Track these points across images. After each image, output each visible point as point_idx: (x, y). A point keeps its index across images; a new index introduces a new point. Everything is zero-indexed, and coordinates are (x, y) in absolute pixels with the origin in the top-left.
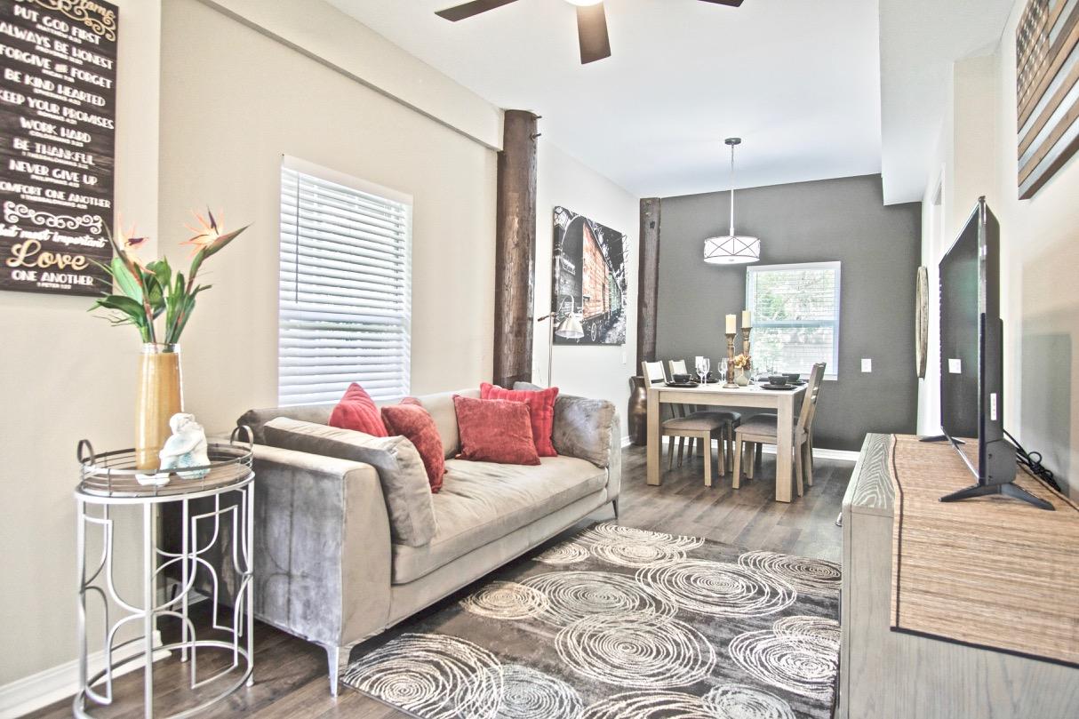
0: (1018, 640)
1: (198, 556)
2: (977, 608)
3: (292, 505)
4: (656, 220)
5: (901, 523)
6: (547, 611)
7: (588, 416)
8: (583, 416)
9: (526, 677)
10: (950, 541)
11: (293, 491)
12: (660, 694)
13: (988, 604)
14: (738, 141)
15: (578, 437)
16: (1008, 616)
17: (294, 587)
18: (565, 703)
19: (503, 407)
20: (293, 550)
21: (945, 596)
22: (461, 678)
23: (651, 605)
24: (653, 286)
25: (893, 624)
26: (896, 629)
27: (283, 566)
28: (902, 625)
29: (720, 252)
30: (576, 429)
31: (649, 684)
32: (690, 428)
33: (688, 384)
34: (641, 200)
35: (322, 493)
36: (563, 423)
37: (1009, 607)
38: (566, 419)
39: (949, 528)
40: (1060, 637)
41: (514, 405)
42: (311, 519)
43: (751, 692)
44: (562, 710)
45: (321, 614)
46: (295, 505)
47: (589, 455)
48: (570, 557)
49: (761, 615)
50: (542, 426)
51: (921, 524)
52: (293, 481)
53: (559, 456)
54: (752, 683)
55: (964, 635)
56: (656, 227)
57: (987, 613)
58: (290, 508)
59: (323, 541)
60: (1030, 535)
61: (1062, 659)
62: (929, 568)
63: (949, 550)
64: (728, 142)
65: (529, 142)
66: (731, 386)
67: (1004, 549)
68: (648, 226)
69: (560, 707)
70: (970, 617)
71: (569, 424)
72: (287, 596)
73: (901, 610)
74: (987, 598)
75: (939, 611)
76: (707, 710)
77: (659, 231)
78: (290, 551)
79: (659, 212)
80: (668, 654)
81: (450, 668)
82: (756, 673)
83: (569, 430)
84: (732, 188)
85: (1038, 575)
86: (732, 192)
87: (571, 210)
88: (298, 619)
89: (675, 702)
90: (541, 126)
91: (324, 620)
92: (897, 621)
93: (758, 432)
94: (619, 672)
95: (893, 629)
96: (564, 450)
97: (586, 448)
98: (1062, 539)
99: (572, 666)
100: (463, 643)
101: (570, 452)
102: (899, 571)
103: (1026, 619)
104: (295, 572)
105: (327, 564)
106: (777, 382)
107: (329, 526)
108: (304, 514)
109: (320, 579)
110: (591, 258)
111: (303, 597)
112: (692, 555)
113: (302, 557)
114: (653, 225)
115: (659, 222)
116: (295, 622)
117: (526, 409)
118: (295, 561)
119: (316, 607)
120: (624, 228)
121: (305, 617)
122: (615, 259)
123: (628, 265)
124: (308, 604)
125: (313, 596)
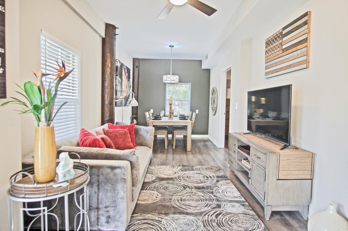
0: (299, 176)
1: (48, 212)
2: (293, 172)
3: (98, 181)
4: (138, 66)
5: (280, 156)
6: (161, 196)
7: (147, 132)
8: (146, 132)
9: (176, 218)
10: (289, 159)
11: (98, 176)
12: (212, 211)
13: (295, 170)
14: (173, 46)
15: (144, 140)
16: (298, 172)
17: (101, 212)
18: (194, 221)
19: (121, 132)
20: (100, 198)
21: (287, 170)
22: (160, 225)
23: (187, 188)
24: (137, 87)
25: (277, 179)
26: (278, 180)
27: (94, 206)
28: (279, 179)
29: (169, 79)
30: (144, 137)
31: (207, 209)
32: (161, 132)
33: (158, 119)
34: (133, 58)
35: (115, 175)
36: (138, 135)
37: (298, 170)
38: (139, 134)
39: (288, 156)
40: (306, 174)
41: (125, 131)
42: (110, 185)
43: (229, 203)
44: (195, 223)
45: (117, 219)
46: (100, 181)
47: (148, 145)
48: (151, 179)
49: (213, 183)
50: (132, 137)
51: (283, 156)
52: (98, 172)
53: (137, 146)
54: (227, 201)
55: (290, 178)
56: (138, 67)
57: (294, 172)
58: (97, 183)
59: (116, 192)
60: (302, 155)
61: (306, 178)
62: (285, 165)
63: (288, 161)
64: (170, 46)
65: (114, 36)
66: (171, 119)
67: (297, 159)
68: (135, 67)
69: (194, 223)
70: (292, 174)
71: (141, 135)
72: (97, 216)
73: (279, 175)
74: (294, 169)
75: (285, 174)
76: (225, 211)
77: (139, 69)
78: (98, 199)
79: (139, 63)
80: (204, 200)
81: (153, 223)
82: (225, 198)
83: (141, 137)
84: (171, 59)
85: (303, 163)
86: (171, 60)
87: (120, 61)
88: (104, 224)
89: (217, 211)
90: (117, 31)
91: (118, 221)
92: (278, 178)
93: (180, 132)
94: (198, 208)
95: (277, 180)
96: (139, 144)
97: (147, 143)
98: (307, 155)
99: (185, 210)
100: (148, 214)
101: (141, 145)
102: (279, 167)
103: (301, 172)
104: (100, 206)
105: (119, 200)
106: (183, 118)
107: (119, 186)
108: (106, 184)
109: (115, 206)
110: (124, 77)
111: (106, 215)
112: (182, 170)
113: (105, 200)
114: (137, 67)
115: (139, 66)
116: (102, 226)
117: (128, 132)
118: (101, 202)
119: (114, 217)
120: (131, 68)
121: (108, 222)
122: (129, 78)
123: (131, 80)
124: (109, 217)
125: (111, 213)
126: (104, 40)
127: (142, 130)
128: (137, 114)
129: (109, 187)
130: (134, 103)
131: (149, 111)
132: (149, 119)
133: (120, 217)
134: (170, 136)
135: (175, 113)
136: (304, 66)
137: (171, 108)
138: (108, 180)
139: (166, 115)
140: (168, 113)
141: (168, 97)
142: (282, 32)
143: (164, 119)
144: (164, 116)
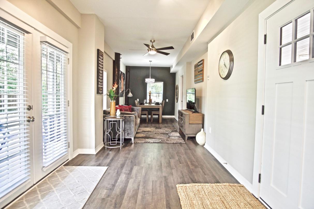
0: (197, 123)
8: (137, 110)
9: (151, 139)
12: (166, 138)
14: (151, 61)
21: (193, 120)
26: (189, 124)
31: (164, 138)
33: (142, 104)
34: (126, 66)
35: (131, 119)
38: (133, 110)
39: (193, 115)
40: (200, 122)
54: (173, 136)
57: (196, 121)
59: (131, 125)
61: (200, 124)
63: (193, 117)
64: (150, 61)
65: (119, 59)
66: (150, 104)
70: (194, 122)
73: (190, 122)
75: (192, 122)
76: (171, 138)
77: (130, 73)
79: (130, 69)
90: (121, 56)
91: (131, 135)
94: (160, 138)
98: (200, 115)
99: (155, 138)
102: (190, 119)
103: (198, 121)
104: (126, 130)
105: (132, 128)
106: (157, 104)
107: (132, 123)
108: (127, 122)
109: (130, 130)
110: (122, 79)
111: (127, 133)
112: (155, 129)
113: (127, 128)
114: (128, 71)
115: (130, 71)
116: (126, 136)
117: (129, 109)
118: (126, 128)
119: (130, 133)
120: (125, 73)
121: (128, 135)
122: (124, 79)
123: (125, 80)
124: (128, 133)
125: (129, 132)
126: (114, 61)
127: (135, 109)
128: (128, 102)
129: (128, 123)
130: (130, 95)
131: (136, 100)
132: (137, 105)
133: (132, 133)
134: (150, 116)
135: (153, 101)
136: (201, 81)
137: (150, 98)
138: (128, 121)
139: (147, 102)
140: (148, 101)
141: (148, 92)
142: (198, 64)
143: (145, 105)
144: (146, 103)
